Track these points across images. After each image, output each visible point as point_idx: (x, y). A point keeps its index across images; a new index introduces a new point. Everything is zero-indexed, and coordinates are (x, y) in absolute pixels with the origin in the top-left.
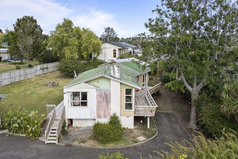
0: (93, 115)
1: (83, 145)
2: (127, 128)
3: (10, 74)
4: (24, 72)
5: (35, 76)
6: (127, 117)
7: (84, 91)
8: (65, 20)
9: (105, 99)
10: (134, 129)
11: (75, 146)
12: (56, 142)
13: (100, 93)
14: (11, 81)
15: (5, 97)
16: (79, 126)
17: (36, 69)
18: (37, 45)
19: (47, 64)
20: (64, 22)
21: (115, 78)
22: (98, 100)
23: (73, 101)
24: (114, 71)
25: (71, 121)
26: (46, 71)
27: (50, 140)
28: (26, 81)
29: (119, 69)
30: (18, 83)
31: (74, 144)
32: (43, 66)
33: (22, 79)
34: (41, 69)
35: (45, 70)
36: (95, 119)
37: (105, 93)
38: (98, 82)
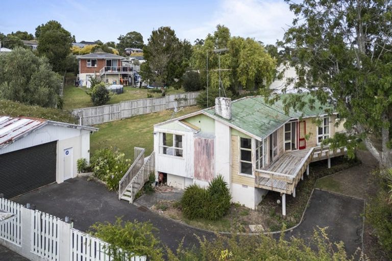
0: (189, 172)
1: (161, 212)
2: (244, 206)
3: (132, 104)
4: (150, 103)
5: (167, 109)
6: (244, 186)
7: (179, 133)
8: (219, 27)
9: (205, 149)
10: (255, 210)
11: (150, 212)
12: (130, 200)
13: (199, 139)
14: (133, 113)
15: (95, 130)
16: (174, 186)
17: (169, 100)
18: (172, 66)
19: (186, 94)
20: (217, 31)
21: (221, 117)
22: (196, 149)
23: (165, 146)
24: (221, 107)
25: (164, 176)
26: (183, 103)
27: (126, 195)
28: (153, 115)
29: (228, 104)
30: (141, 116)
31: (150, 208)
32: (179, 96)
33: (148, 111)
34: (176, 100)
35: (182, 101)
36: (192, 179)
37: (205, 140)
38: (200, 122)
